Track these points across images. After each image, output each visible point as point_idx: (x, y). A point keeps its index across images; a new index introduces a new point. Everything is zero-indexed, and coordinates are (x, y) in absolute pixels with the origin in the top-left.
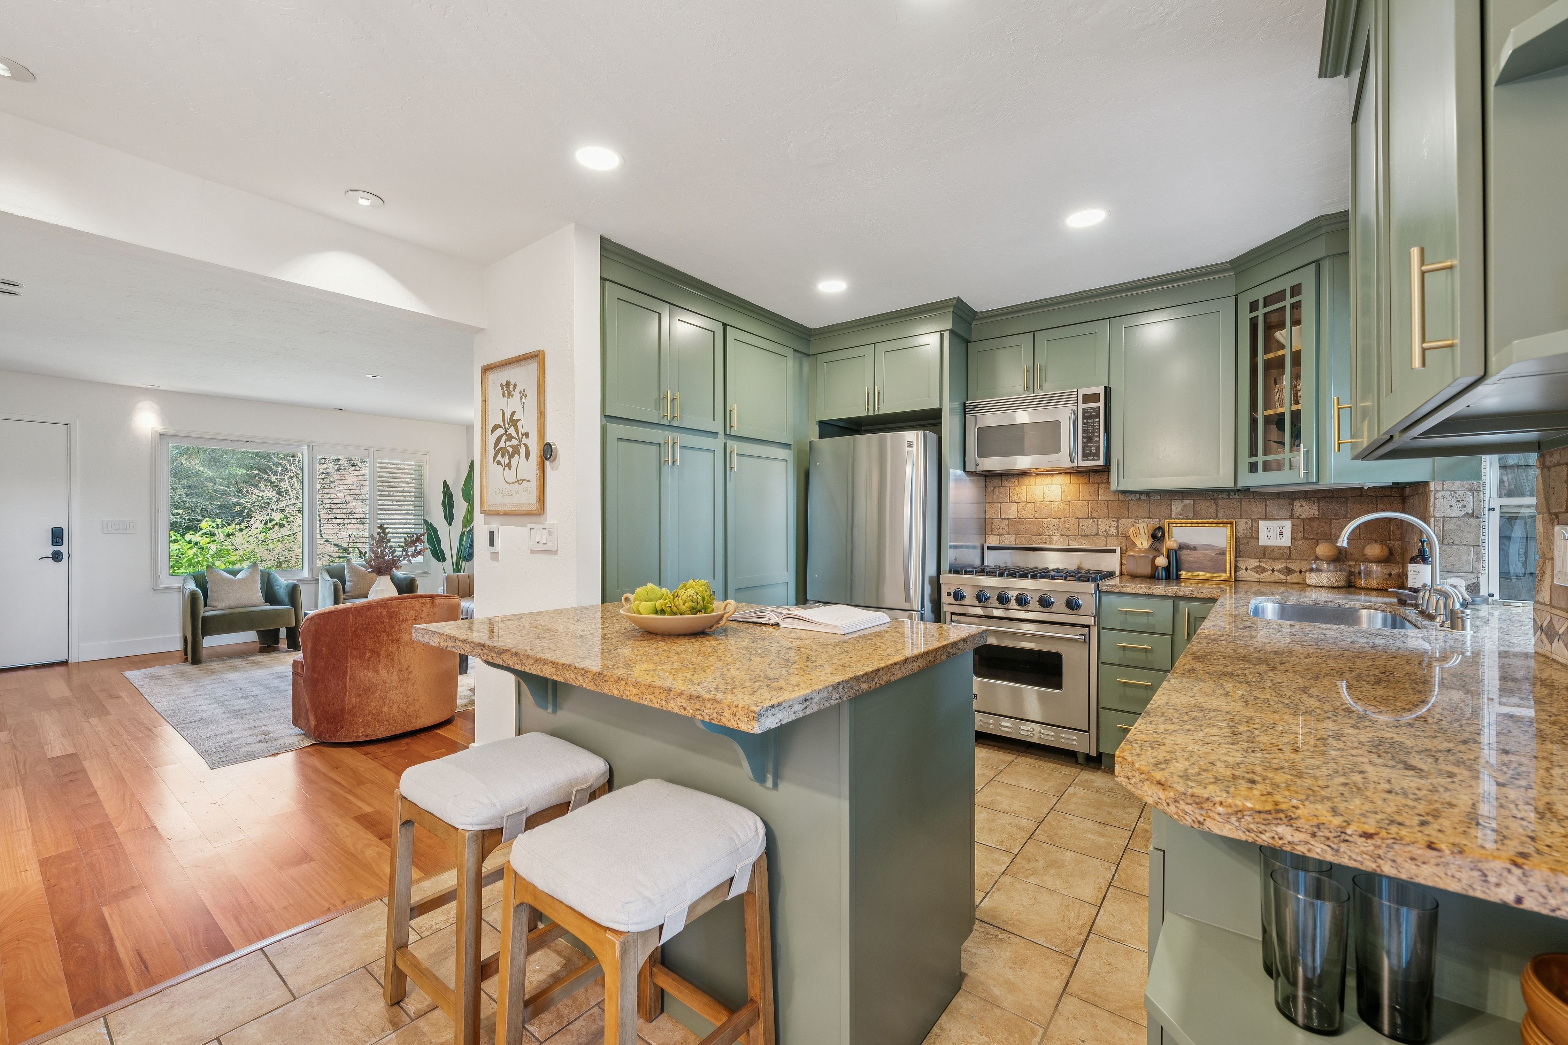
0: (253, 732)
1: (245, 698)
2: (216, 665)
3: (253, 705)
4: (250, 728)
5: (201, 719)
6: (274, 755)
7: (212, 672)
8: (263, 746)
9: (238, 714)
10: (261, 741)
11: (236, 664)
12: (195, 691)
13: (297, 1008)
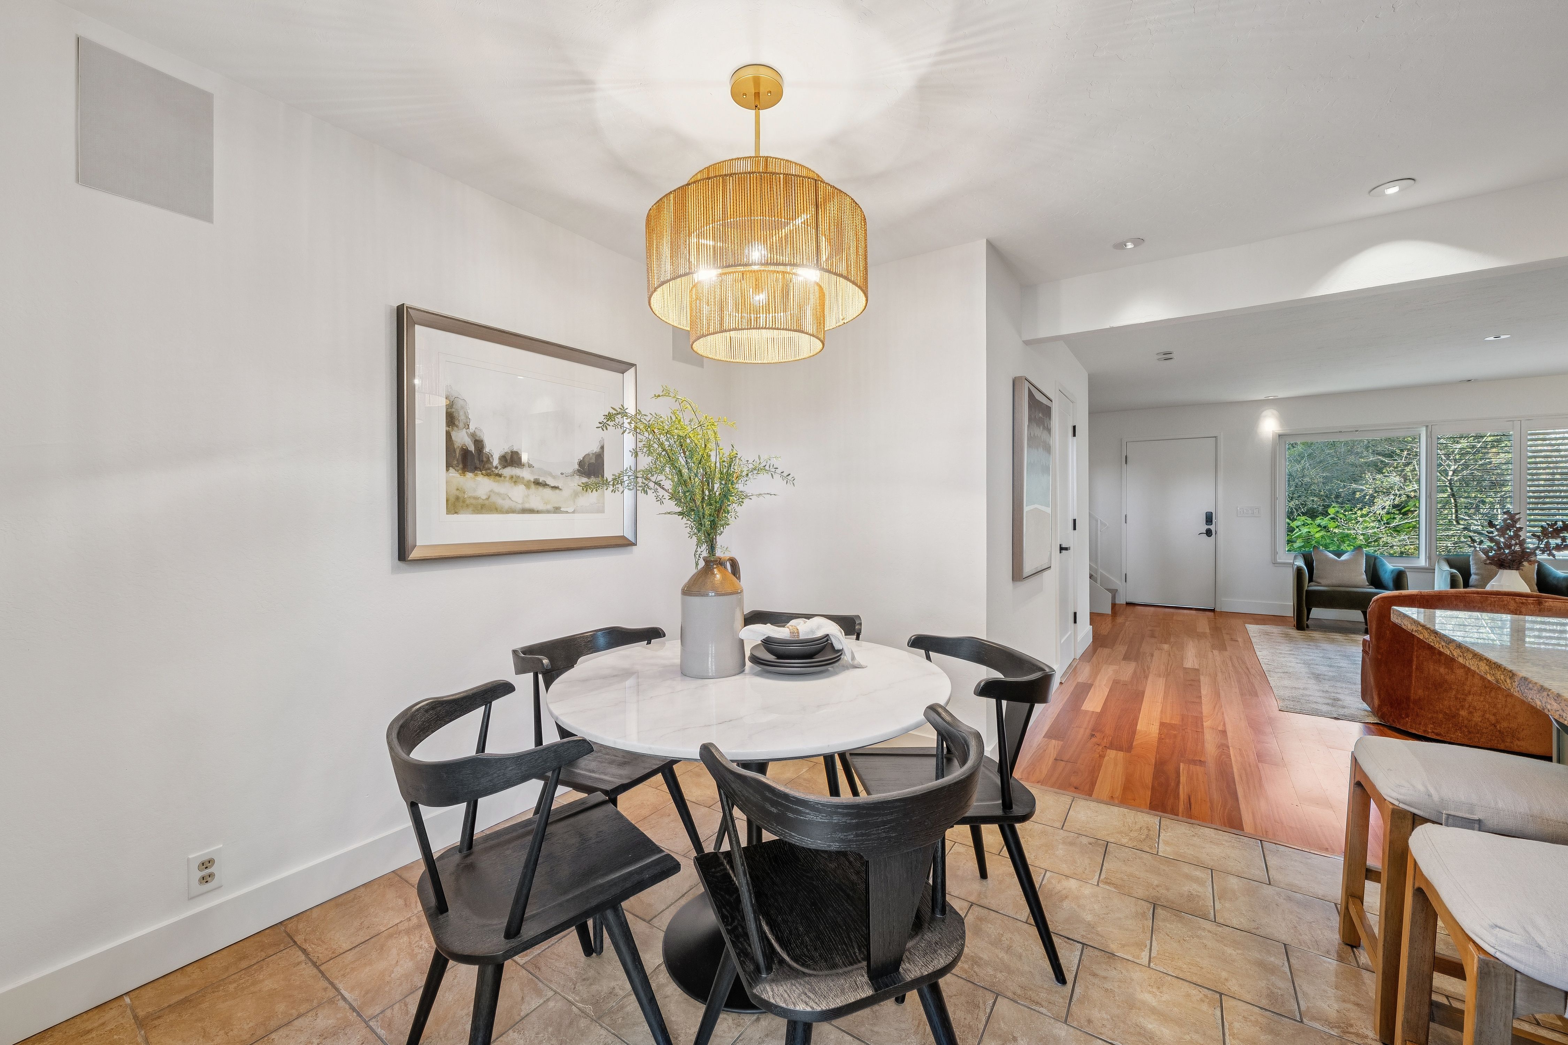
0: (1324, 695)
1: (1331, 666)
2: (1316, 635)
3: (1334, 674)
4: (1323, 691)
5: (1287, 672)
6: (1336, 718)
7: (1312, 639)
8: (1329, 708)
9: (1318, 677)
10: (1328, 704)
11: (1335, 637)
12: (1291, 651)
13: (1268, 891)
